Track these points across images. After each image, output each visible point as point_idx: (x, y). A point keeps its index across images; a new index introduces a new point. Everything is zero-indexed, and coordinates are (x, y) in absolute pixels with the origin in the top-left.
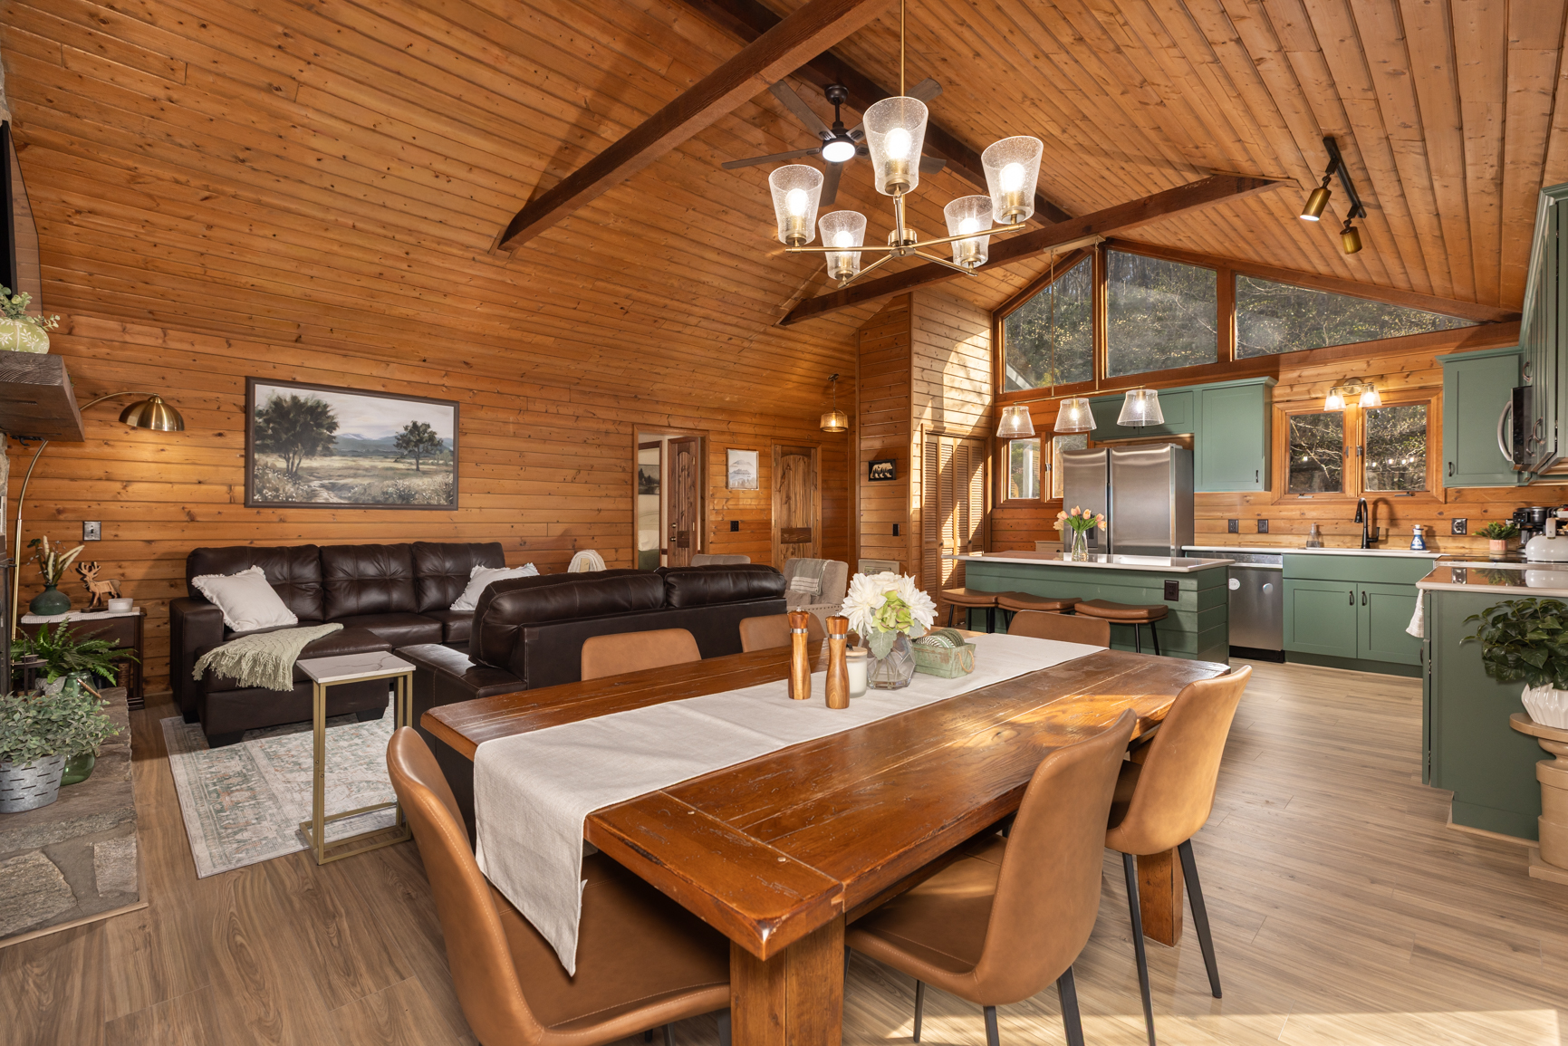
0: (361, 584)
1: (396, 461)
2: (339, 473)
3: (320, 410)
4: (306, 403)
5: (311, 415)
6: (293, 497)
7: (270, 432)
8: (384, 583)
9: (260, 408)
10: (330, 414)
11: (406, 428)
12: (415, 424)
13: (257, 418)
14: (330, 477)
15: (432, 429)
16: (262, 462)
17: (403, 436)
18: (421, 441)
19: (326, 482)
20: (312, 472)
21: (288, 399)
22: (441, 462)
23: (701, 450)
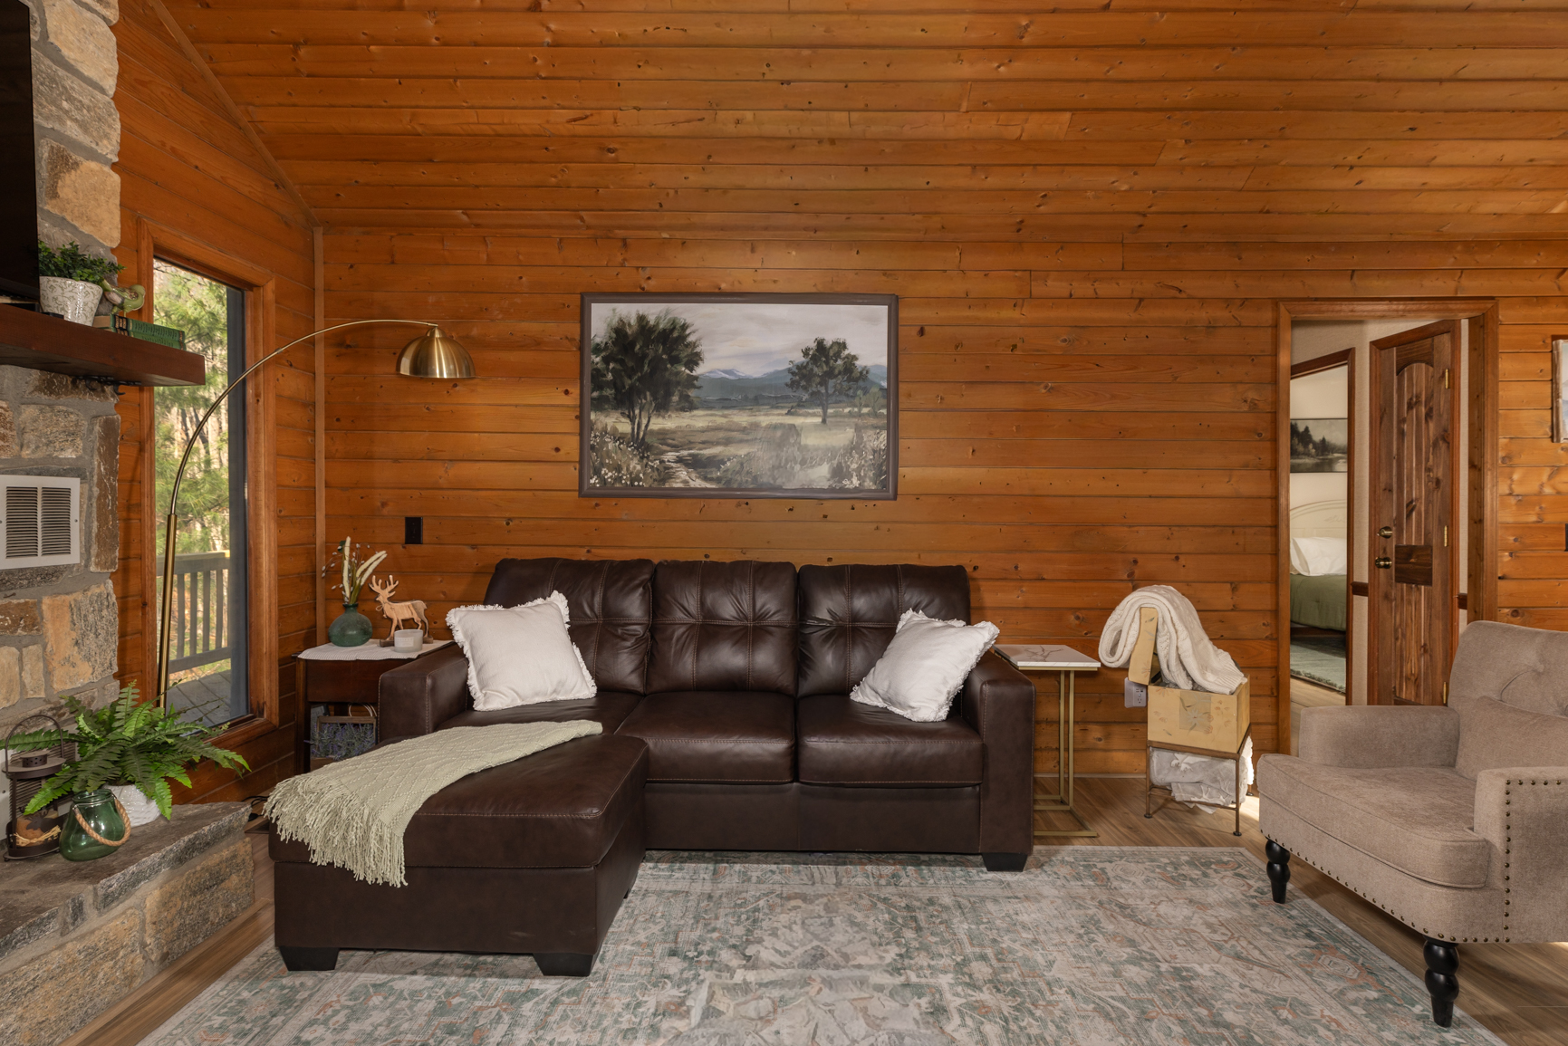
1: (789, 413)
2: (704, 437)
3: (675, 334)
4: (657, 324)
5: (664, 344)
6: (640, 480)
7: (610, 376)
9: (598, 340)
10: (691, 339)
11: (806, 353)
12: (820, 344)
13: (593, 357)
14: (690, 445)
15: (851, 350)
16: (599, 426)
17: (800, 367)
18: (830, 374)
19: (685, 453)
20: (663, 435)
21: (633, 322)
22: (865, 410)
23: (1472, 349)
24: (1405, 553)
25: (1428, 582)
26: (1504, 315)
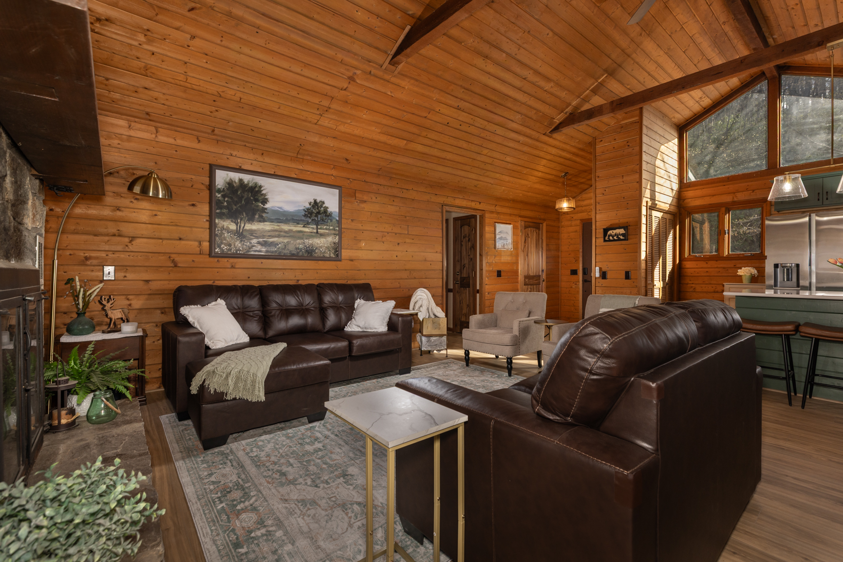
0: (288, 312)
1: (304, 227)
2: (269, 234)
3: (257, 189)
4: (248, 184)
5: (251, 193)
6: (240, 250)
7: (225, 204)
8: (302, 311)
9: (219, 187)
10: (264, 192)
11: (310, 204)
12: (315, 201)
13: (217, 194)
14: (263, 237)
15: (326, 205)
16: (220, 225)
17: (308, 209)
18: (319, 213)
19: (261, 240)
20: (252, 232)
21: (237, 181)
22: (331, 228)
23: (480, 223)
24: (463, 279)
25: (469, 287)
26: (487, 215)
